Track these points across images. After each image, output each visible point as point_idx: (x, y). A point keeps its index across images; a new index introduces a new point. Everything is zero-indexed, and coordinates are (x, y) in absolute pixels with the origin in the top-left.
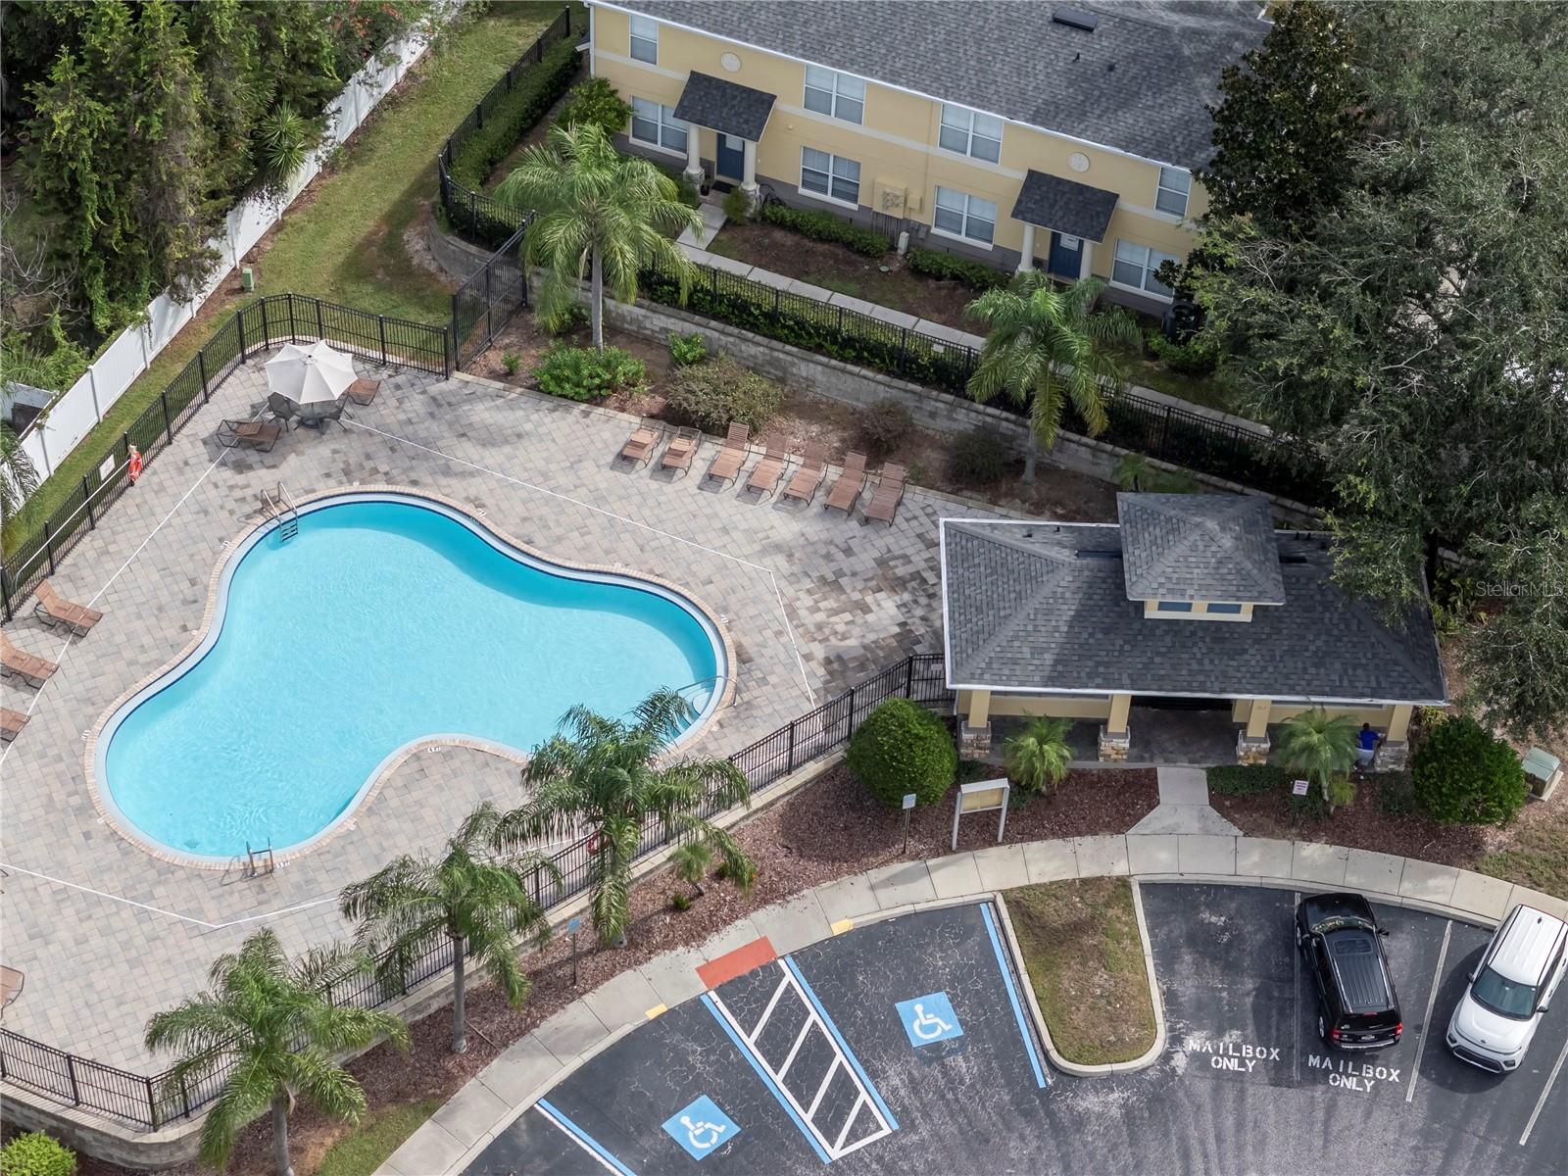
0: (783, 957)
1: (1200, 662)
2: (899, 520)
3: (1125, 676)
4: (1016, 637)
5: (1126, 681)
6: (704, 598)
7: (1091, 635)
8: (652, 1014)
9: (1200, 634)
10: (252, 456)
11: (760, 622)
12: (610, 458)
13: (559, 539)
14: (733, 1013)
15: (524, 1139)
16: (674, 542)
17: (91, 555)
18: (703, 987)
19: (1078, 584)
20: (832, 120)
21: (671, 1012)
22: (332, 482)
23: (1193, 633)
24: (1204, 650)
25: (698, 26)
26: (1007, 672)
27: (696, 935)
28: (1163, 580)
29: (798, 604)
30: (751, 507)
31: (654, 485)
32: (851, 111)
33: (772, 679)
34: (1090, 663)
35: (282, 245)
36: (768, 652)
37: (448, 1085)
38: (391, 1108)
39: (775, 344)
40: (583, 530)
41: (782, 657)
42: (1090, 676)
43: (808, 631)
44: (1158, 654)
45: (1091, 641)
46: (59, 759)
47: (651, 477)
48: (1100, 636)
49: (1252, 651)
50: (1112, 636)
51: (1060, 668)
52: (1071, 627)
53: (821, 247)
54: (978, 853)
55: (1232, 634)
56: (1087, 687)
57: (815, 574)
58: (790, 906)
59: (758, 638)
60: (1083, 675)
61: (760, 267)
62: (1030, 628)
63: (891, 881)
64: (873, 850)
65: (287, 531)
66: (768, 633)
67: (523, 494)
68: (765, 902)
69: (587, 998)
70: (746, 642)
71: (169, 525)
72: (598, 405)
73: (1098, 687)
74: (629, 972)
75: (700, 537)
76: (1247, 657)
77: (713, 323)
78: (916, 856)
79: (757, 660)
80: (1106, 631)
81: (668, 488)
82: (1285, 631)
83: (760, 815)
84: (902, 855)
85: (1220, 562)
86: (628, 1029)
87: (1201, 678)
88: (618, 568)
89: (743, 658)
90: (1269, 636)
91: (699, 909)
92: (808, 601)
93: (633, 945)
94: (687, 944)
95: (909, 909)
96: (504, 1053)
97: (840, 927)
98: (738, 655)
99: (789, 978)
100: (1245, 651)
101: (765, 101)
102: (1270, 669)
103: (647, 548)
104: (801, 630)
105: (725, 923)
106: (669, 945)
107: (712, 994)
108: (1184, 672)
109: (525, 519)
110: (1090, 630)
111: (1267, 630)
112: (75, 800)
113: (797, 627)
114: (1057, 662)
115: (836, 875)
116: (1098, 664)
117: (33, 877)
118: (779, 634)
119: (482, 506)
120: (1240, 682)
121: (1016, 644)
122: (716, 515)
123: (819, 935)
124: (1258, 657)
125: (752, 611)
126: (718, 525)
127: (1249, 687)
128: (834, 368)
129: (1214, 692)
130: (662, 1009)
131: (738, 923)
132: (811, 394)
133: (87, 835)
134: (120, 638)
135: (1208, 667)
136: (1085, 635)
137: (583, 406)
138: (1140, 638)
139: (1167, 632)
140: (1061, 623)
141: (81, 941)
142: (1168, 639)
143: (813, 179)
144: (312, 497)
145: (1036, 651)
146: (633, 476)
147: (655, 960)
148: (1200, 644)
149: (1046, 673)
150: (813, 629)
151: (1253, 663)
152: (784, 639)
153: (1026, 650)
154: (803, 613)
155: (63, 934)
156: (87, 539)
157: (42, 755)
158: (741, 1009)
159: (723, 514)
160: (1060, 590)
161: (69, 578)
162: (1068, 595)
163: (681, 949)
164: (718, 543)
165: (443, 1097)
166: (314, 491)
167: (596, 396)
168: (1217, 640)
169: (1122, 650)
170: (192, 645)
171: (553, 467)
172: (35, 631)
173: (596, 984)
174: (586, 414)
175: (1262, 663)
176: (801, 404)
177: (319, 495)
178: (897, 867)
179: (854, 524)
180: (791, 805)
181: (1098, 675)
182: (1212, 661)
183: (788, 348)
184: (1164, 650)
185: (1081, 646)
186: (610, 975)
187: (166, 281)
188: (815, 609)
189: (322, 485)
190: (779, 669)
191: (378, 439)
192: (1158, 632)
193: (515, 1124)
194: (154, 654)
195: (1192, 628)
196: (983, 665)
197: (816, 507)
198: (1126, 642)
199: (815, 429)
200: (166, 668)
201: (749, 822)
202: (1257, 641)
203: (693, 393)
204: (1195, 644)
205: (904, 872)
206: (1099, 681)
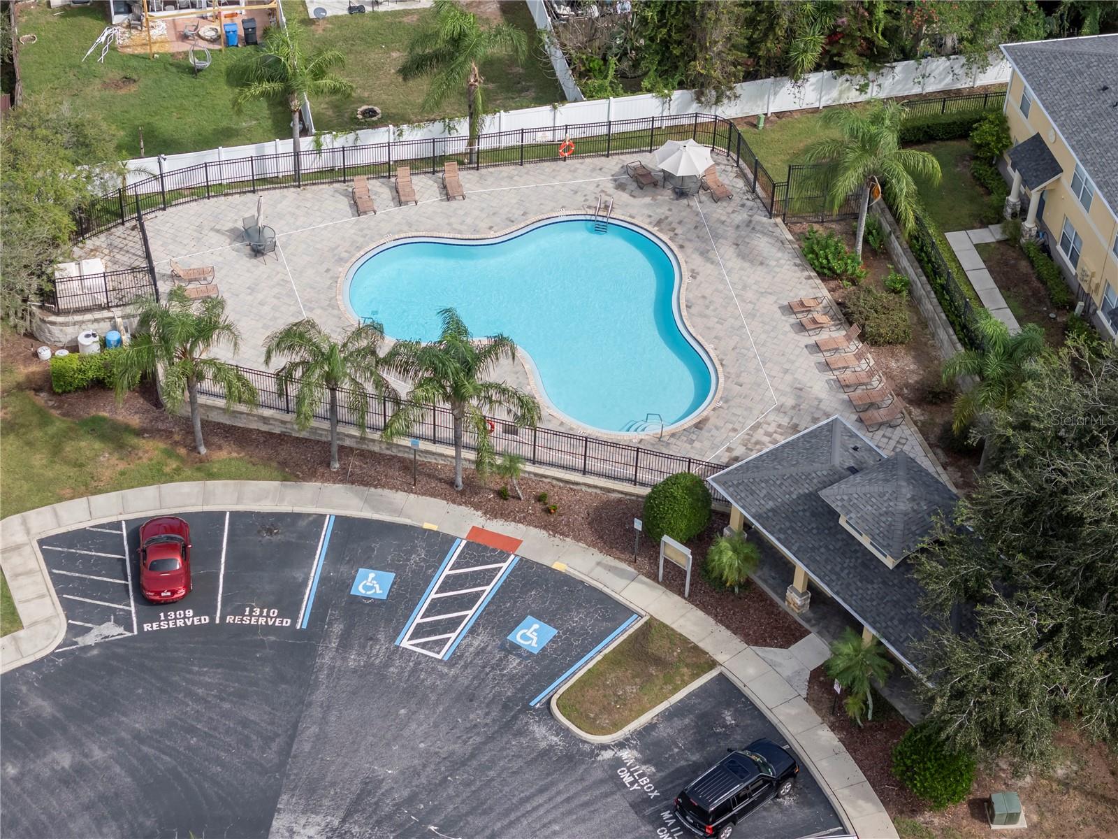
0: (516, 556)
3: (797, 544)
4: (766, 482)
5: (795, 548)
7: (804, 510)
8: (427, 526)
14: (459, 557)
18: (465, 536)
21: (437, 533)
23: (856, 551)
24: (852, 565)
29: (765, 426)
32: (1086, 200)
36: (714, 432)
43: (749, 440)
48: (808, 514)
49: (876, 586)
50: (813, 519)
51: (770, 514)
52: (798, 498)
53: (1036, 284)
54: (669, 593)
55: (876, 568)
56: (772, 534)
57: (795, 421)
58: (552, 539)
59: (720, 423)
60: (778, 527)
61: (991, 272)
62: (778, 482)
63: (610, 569)
64: (623, 550)
65: (601, 227)
66: (730, 426)
67: (721, 287)
68: (545, 528)
69: (412, 496)
70: (712, 421)
72: (823, 280)
75: (769, 365)
76: (870, 586)
77: (924, 278)
78: (638, 568)
79: (703, 432)
81: (792, 335)
82: (905, 590)
84: (633, 562)
85: (886, 513)
86: (408, 521)
89: (699, 426)
90: (894, 585)
91: (512, 504)
92: (771, 429)
93: (462, 493)
95: (600, 586)
96: (348, 486)
97: (559, 566)
98: (700, 422)
99: (505, 565)
100: (872, 583)
101: (1055, 169)
107: (464, 542)
108: (829, 567)
109: (704, 297)
110: (806, 507)
111: (896, 581)
113: (748, 434)
114: (772, 510)
116: (791, 527)
118: (735, 430)
121: (763, 485)
123: (545, 561)
124: (875, 592)
125: (738, 411)
126: (787, 366)
130: (435, 528)
133: (328, 270)
136: (801, 508)
137: (813, 274)
138: (826, 531)
139: (843, 540)
140: (796, 492)
142: (840, 544)
143: (1065, 243)
145: (769, 497)
148: (853, 560)
152: (731, 434)
156: (512, 167)
165: (297, 478)
167: (826, 274)
168: (864, 565)
169: (810, 531)
170: (483, 236)
173: (423, 494)
176: (928, 354)
182: (849, 574)
183: (943, 315)
184: (831, 547)
185: (793, 511)
189: (641, 219)
191: (698, 219)
192: (839, 536)
193: (309, 515)
194: (463, 228)
197: (845, 397)
198: (818, 528)
202: (884, 583)
205: (623, 570)
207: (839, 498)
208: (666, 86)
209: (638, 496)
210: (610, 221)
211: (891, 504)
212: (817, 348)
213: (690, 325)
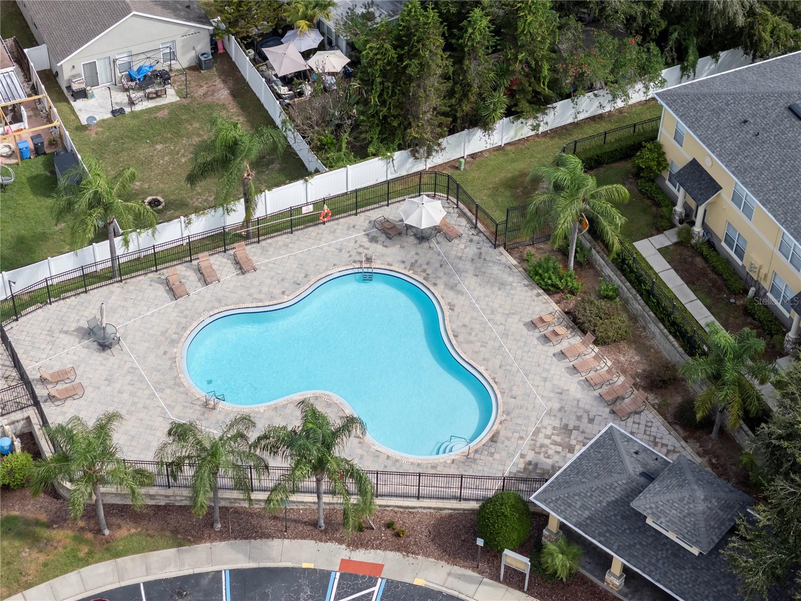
0: (382, 578)
1: (658, 560)
2: (630, 420)
3: (616, 544)
4: (579, 495)
5: (615, 547)
6: (504, 403)
7: (615, 515)
8: (305, 565)
9: (668, 546)
10: (383, 237)
11: (518, 428)
12: (528, 320)
13: (471, 342)
14: (338, 588)
15: (205, 582)
16: (518, 371)
17: (281, 243)
18: (337, 568)
19: (626, 487)
20: (739, 212)
21: (314, 570)
22: (402, 266)
23: (665, 544)
24: (664, 556)
25: (697, 135)
26: (562, 508)
27: (355, 544)
28: (653, 506)
29: (543, 430)
30: (568, 375)
31: (535, 342)
32: (748, 211)
33: (497, 456)
34: (605, 528)
35: (493, 157)
36: (507, 443)
37: (198, 539)
38: (168, 533)
39: (647, 309)
40: (484, 344)
41: (511, 449)
42: (600, 534)
43: (535, 445)
44: (640, 544)
45: (613, 518)
46: (186, 317)
47: (538, 338)
48: (619, 518)
49: (688, 571)
50: (624, 522)
51: (588, 522)
52: (608, 505)
53: (713, 276)
54: (510, 589)
55: (684, 556)
56: (594, 539)
57: (564, 421)
58: (407, 558)
59: (509, 434)
60: (597, 532)
61: (676, 270)
62: (589, 494)
63: (460, 577)
64: (466, 558)
65: (367, 277)
66: (516, 435)
67: (475, 315)
68: (398, 550)
69: (286, 541)
70: (502, 433)
71: (321, 248)
72: (549, 295)
73: (600, 542)
74: (313, 542)
75: (531, 376)
76: (683, 572)
77: (628, 284)
78: (481, 573)
79: (498, 444)
80: (623, 517)
81: (540, 347)
82: (712, 572)
83: (432, 511)
84: (475, 568)
85: (689, 514)
86: (289, 565)
87: (653, 568)
88: (482, 369)
89: (493, 439)
90: (702, 568)
91: (367, 534)
92: (549, 431)
93: (325, 531)
94: (348, 546)
95: (455, 594)
96: (233, 541)
97: (419, 582)
98: (493, 436)
99: (376, 589)
100: (684, 569)
101: (716, 188)
102: (690, 585)
103: (503, 368)
104: (532, 442)
105: (373, 548)
106: (340, 541)
107: (338, 574)
108: (646, 560)
109: (465, 326)
110: (616, 512)
111: (703, 565)
112: (175, 337)
113: (533, 440)
114: (589, 518)
115: (439, 558)
116: (608, 531)
117: (130, 357)
118: (521, 438)
119: (452, 310)
120: (670, 582)
121: (577, 498)
122: (548, 371)
123: (407, 580)
124: (688, 576)
125: (520, 421)
126: (544, 375)
127: (673, 587)
128: (663, 333)
129: (653, 578)
130: (311, 566)
131: (378, 551)
132: (652, 342)
133: (165, 353)
134: (256, 283)
135: (660, 564)
136: (612, 513)
137: (541, 291)
138: (637, 531)
139: (652, 536)
140: (605, 501)
141: (120, 392)
142: (651, 539)
143: (729, 241)
144: (388, 267)
145: (584, 507)
146: (530, 333)
147: (329, 544)
148: (664, 552)
149: (580, 520)
150: (538, 444)
151: (684, 577)
152: (520, 442)
153: (579, 503)
154: (541, 435)
155: (117, 386)
156: (285, 236)
157: (182, 312)
158: (343, 588)
159: (552, 372)
160: (616, 484)
161: (263, 248)
162: (618, 489)
163: (344, 546)
164: (536, 383)
165: (190, 543)
166: (391, 265)
167: (551, 290)
168: (675, 555)
169: (624, 532)
170: (280, 301)
171: (500, 310)
172: (229, 262)
173: (295, 538)
174: (538, 295)
175: (688, 580)
176: (644, 344)
177: (391, 268)
178: (469, 572)
179: (607, 410)
180: (451, 515)
181: (604, 536)
182: (664, 563)
183: (651, 313)
184: (644, 543)
185: (606, 517)
186: (303, 537)
187: (413, 146)
188: (548, 437)
189: (397, 265)
190: (504, 454)
191: (440, 258)
192: (648, 533)
193: (208, 573)
194: (262, 296)
195: (666, 541)
196: (554, 498)
197: (596, 393)
198: (629, 528)
199: (637, 358)
200: (261, 304)
201: (425, 511)
202: (694, 568)
203: (585, 309)
204: (662, 550)
205: (470, 576)
206: (602, 539)
207: (648, 506)
208: (388, 150)
209: (464, 510)
210: (375, 271)
211: (691, 506)
212: (562, 355)
213: (462, 352)
